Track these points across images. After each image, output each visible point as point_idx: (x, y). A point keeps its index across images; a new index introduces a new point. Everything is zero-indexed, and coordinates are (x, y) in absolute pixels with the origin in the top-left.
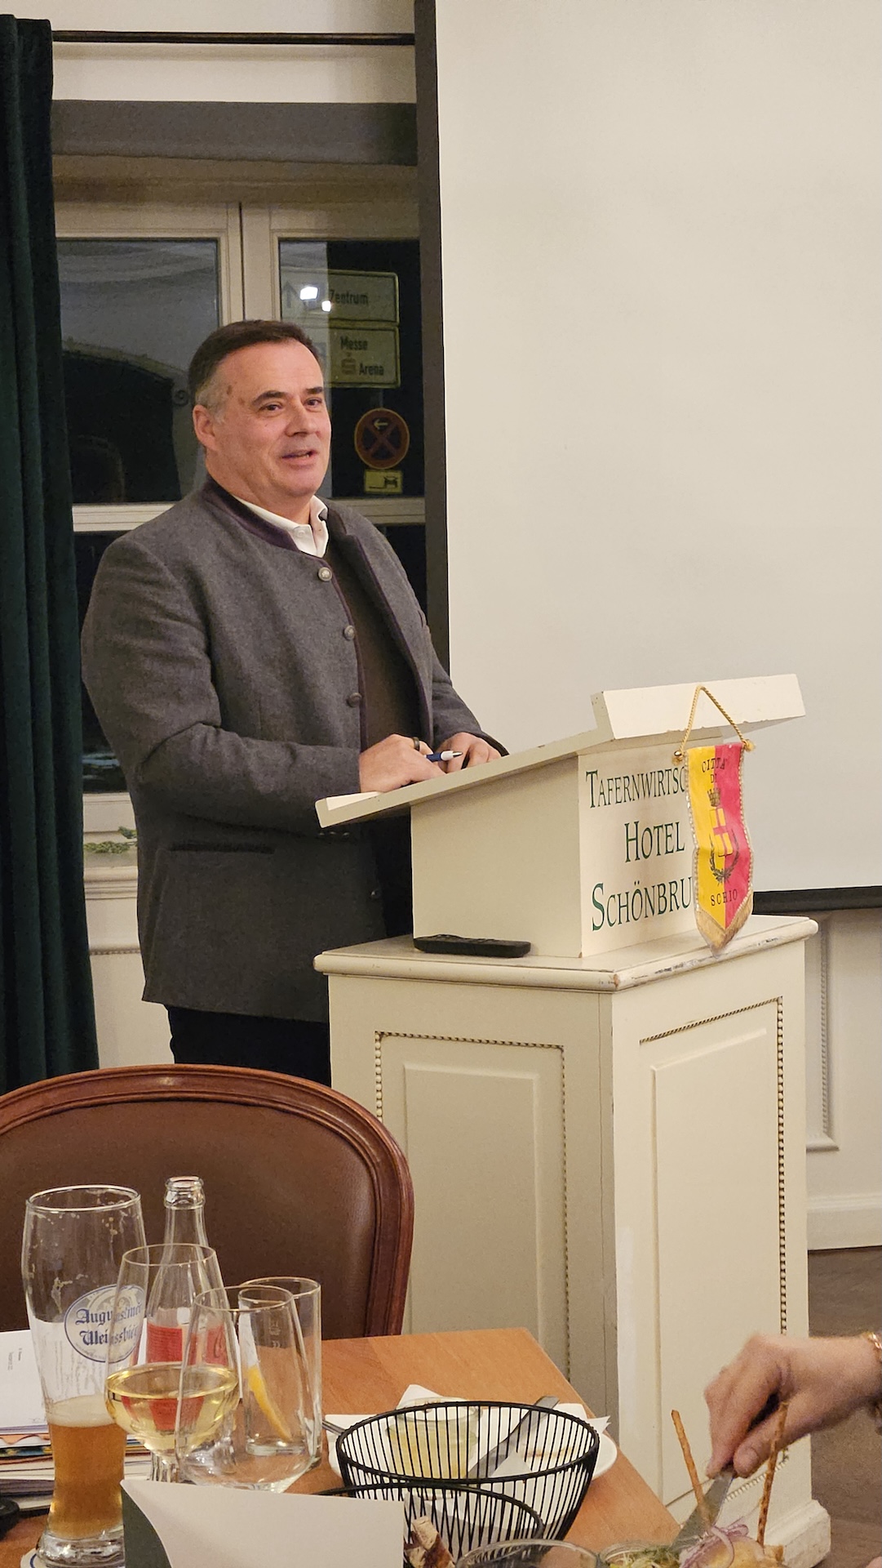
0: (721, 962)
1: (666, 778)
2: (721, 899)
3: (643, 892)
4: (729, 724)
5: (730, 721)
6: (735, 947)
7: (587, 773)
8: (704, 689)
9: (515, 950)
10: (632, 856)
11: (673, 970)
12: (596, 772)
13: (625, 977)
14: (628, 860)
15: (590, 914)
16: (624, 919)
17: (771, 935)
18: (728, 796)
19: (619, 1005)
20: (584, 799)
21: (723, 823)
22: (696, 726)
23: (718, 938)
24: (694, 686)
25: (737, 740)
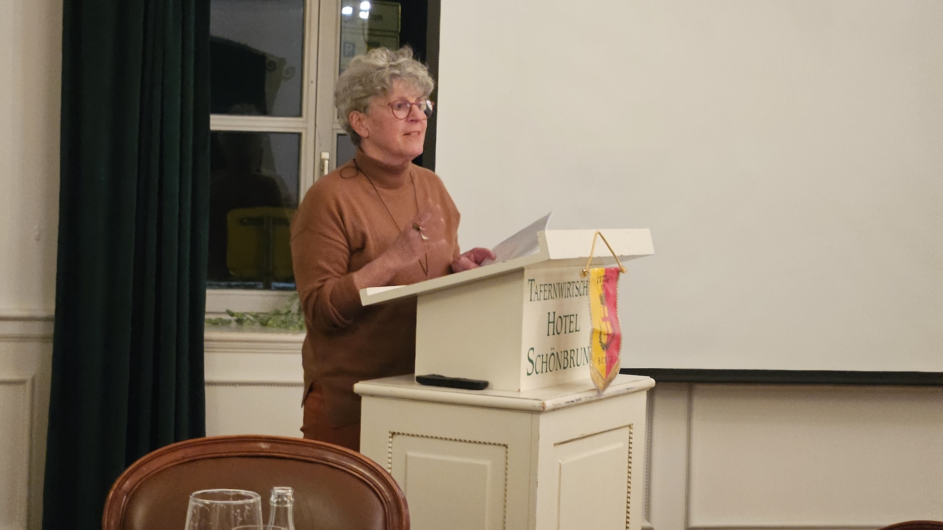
0: (601, 399)
1: (572, 286)
2: (604, 361)
3: (556, 355)
4: (612, 255)
5: (613, 254)
6: (610, 391)
7: (529, 280)
8: (600, 233)
9: (479, 385)
10: (551, 333)
11: (575, 402)
12: (534, 280)
13: (549, 404)
14: (548, 335)
15: (526, 366)
16: (544, 370)
17: (630, 385)
18: (610, 299)
19: (544, 421)
20: (527, 296)
21: (607, 315)
22: (595, 255)
23: (601, 385)
24: (593, 232)
25: (616, 266)
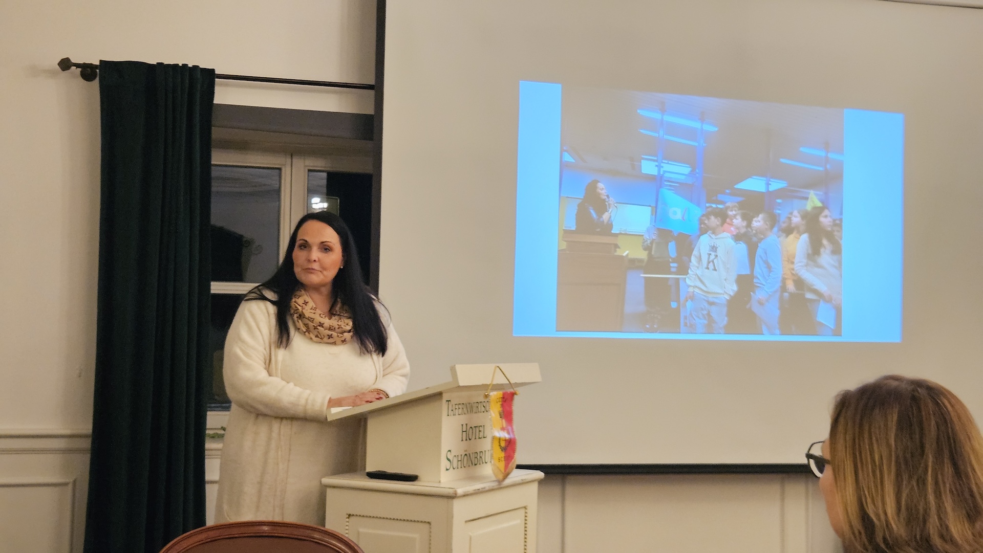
0: (501, 488)
1: (480, 405)
2: (503, 459)
3: (468, 455)
4: (508, 382)
6: (508, 481)
7: (446, 401)
8: (498, 367)
9: (412, 478)
10: (464, 439)
11: (481, 490)
12: (450, 401)
13: (460, 491)
14: (462, 441)
15: (444, 463)
16: (459, 467)
17: (524, 478)
18: (507, 414)
19: (457, 505)
20: (445, 412)
21: (504, 426)
22: (495, 382)
23: (501, 477)
24: (493, 366)
25: (512, 390)
